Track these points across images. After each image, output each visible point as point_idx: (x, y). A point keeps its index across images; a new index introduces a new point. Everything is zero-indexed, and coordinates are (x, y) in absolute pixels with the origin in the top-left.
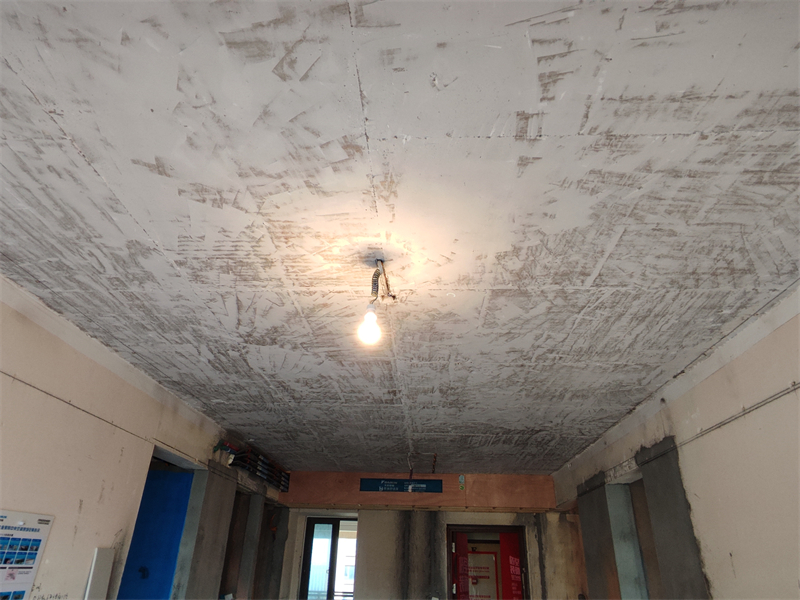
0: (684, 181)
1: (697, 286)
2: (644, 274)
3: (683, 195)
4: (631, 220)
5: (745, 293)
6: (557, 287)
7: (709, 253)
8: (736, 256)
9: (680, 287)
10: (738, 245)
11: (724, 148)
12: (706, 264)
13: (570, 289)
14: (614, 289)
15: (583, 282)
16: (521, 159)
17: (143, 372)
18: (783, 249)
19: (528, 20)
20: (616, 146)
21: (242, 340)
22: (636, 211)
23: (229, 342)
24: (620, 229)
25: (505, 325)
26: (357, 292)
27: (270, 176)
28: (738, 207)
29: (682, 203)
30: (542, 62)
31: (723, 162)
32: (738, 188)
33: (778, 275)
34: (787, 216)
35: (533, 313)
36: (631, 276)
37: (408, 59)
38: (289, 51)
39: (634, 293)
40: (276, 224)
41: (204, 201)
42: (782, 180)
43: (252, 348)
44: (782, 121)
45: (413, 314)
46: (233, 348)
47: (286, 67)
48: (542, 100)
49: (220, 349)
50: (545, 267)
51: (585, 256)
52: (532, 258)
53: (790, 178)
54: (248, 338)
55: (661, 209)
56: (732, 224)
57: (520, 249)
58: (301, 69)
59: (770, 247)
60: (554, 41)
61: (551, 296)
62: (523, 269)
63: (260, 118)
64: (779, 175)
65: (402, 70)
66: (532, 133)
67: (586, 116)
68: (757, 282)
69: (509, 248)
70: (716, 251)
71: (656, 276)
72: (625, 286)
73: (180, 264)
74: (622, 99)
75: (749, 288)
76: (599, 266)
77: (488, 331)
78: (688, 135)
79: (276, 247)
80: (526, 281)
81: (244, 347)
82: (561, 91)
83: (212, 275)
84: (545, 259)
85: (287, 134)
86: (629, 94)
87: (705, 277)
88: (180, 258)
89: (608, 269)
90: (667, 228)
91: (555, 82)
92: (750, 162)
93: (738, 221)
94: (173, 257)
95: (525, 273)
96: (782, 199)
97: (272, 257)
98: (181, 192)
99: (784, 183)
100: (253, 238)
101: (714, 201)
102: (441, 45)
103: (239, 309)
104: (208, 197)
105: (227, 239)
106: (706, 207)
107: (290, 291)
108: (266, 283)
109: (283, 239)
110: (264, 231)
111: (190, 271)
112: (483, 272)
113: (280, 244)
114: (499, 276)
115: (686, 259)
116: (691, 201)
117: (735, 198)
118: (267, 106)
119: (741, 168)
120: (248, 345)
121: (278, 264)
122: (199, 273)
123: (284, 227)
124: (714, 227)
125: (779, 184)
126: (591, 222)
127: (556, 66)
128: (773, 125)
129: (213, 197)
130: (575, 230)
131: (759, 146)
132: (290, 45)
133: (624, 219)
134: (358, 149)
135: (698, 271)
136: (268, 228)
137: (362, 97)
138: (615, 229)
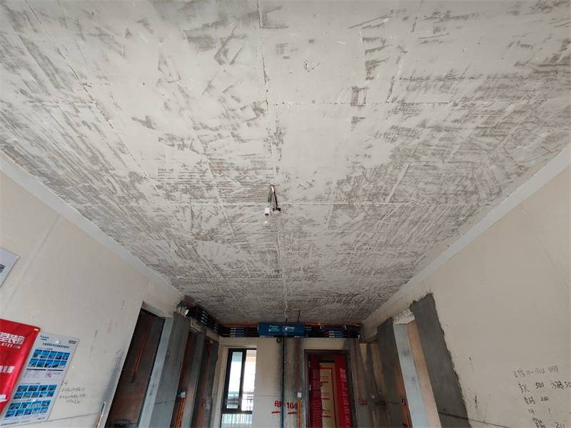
0: (443, 134)
1: (446, 202)
2: (418, 195)
3: (442, 143)
4: (413, 160)
5: (472, 207)
6: (370, 203)
7: (454, 181)
8: (468, 183)
9: (437, 203)
10: (470, 176)
11: (465, 112)
12: (452, 188)
13: (377, 204)
14: (401, 204)
15: (384, 199)
16: (354, 118)
17: (138, 258)
18: (494, 179)
19: (361, 25)
20: (407, 110)
21: (193, 237)
22: (416, 153)
23: (187, 239)
24: (406, 165)
25: (340, 227)
26: (259, 206)
27: (211, 129)
28: (472, 151)
29: (441, 148)
30: (368, 54)
31: (465, 122)
32: (472, 139)
33: (491, 195)
34: (498, 157)
35: (357, 219)
36: (411, 196)
37: (292, 51)
38: (224, 44)
39: (412, 206)
40: (214, 161)
41: (173, 146)
42: (497, 133)
43: (200, 242)
44: (499, 94)
45: (290, 220)
46: (189, 243)
47: (222, 55)
48: (367, 79)
49: (182, 244)
50: (364, 190)
51: (386, 183)
52: (357, 184)
53: (501, 132)
54: (197, 236)
55: (429, 152)
56: (468, 162)
57: (351, 178)
58: (231, 56)
59: (487, 177)
60: (375, 39)
61: (366, 209)
62: (352, 191)
63: (206, 90)
64: (496, 130)
65: (288, 58)
66: (360, 101)
67: (391, 90)
68: (479, 200)
69: (345, 178)
70: (458, 179)
71: (425, 196)
72: (408, 202)
73: (159, 187)
74: (412, 79)
75: (474, 203)
76: (394, 190)
77: (331, 231)
78: (447, 103)
79: (215, 176)
80: (353, 199)
81: (195, 242)
82: (378, 73)
83: (177, 194)
84: (365, 185)
85: (222, 100)
86: (416, 76)
87: (451, 196)
88: (159, 184)
89: (399, 191)
90: (432, 164)
91: (374, 67)
92: (480, 121)
93: (471, 160)
94: (155, 183)
95: (353, 194)
96: (495, 146)
97: (212, 183)
98: (160, 139)
99: (497, 135)
100: (201, 170)
101: (458, 147)
102: (311, 41)
103: (192, 217)
104: (176, 143)
105: (186, 171)
106: (453, 152)
107: (222, 205)
108: (208, 200)
109: (218, 171)
110: (207, 166)
111: (165, 192)
112: (330, 193)
113: (217, 174)
114: (338, 196)
115: (441, 185)
116: (446, 147)
117: (470, 145)
118: (210, 82)
119: (474, 126)
120: (197, 241)
121: (215, 188)
122: (170, 194)
123: (218, 163)
124: (457, 164)
125: (495, 136)
126: (390, 160)
127: (375, 56)
128: (494, 97)
129: (178, 143)
130: (381, 166)
131: (486, 111)
132: (224, 40)
133: (409, 158)
134: (262, 111)
135: (448, 193)
136: (210, 164)
137: (265, 76)
138: (404, 165)
